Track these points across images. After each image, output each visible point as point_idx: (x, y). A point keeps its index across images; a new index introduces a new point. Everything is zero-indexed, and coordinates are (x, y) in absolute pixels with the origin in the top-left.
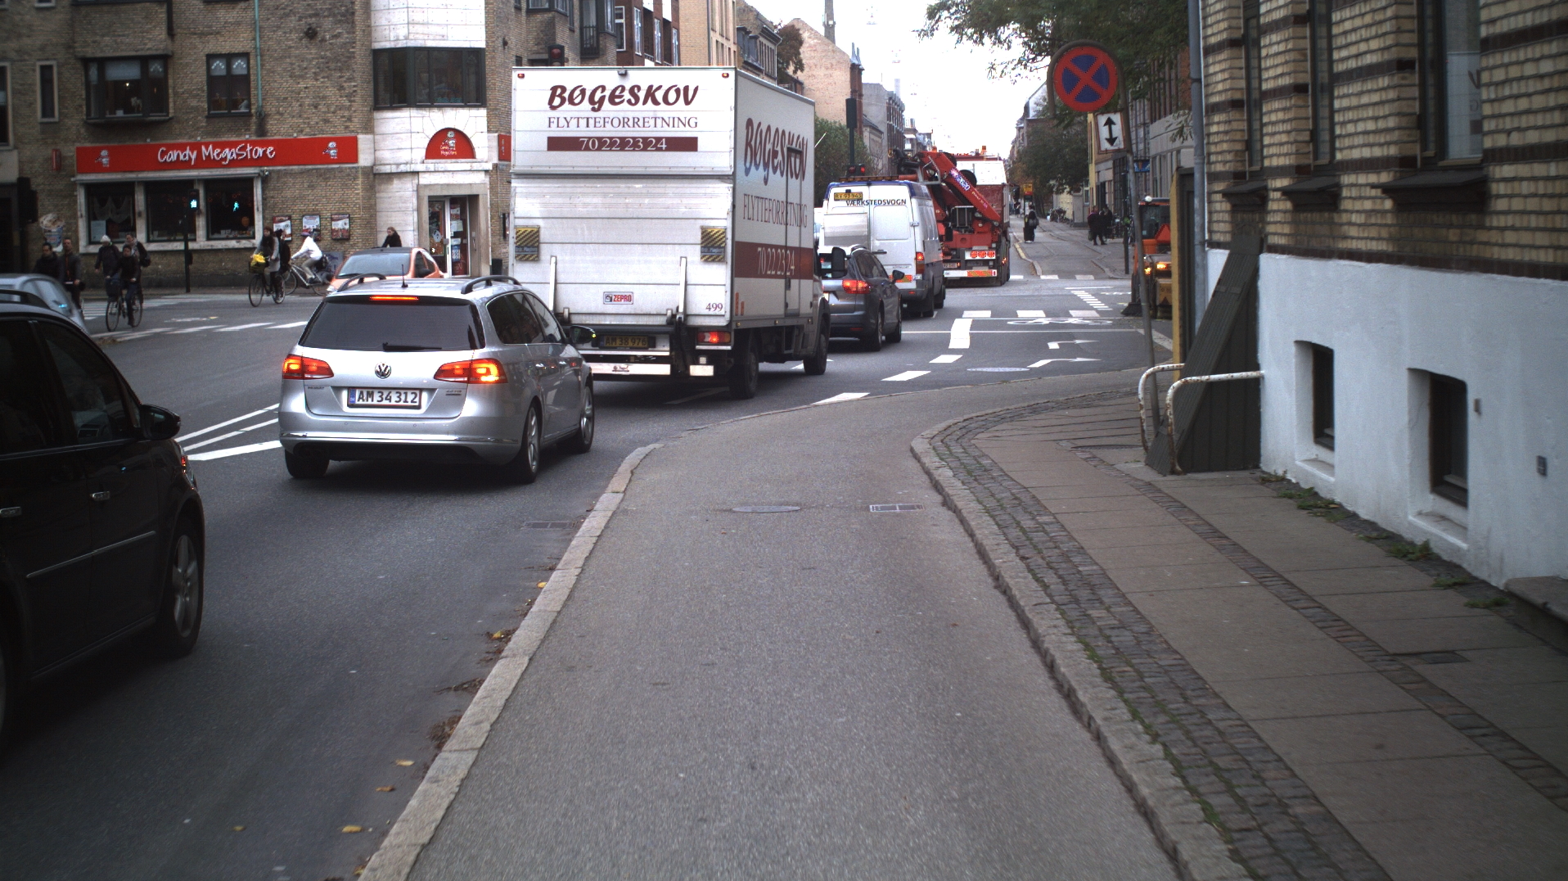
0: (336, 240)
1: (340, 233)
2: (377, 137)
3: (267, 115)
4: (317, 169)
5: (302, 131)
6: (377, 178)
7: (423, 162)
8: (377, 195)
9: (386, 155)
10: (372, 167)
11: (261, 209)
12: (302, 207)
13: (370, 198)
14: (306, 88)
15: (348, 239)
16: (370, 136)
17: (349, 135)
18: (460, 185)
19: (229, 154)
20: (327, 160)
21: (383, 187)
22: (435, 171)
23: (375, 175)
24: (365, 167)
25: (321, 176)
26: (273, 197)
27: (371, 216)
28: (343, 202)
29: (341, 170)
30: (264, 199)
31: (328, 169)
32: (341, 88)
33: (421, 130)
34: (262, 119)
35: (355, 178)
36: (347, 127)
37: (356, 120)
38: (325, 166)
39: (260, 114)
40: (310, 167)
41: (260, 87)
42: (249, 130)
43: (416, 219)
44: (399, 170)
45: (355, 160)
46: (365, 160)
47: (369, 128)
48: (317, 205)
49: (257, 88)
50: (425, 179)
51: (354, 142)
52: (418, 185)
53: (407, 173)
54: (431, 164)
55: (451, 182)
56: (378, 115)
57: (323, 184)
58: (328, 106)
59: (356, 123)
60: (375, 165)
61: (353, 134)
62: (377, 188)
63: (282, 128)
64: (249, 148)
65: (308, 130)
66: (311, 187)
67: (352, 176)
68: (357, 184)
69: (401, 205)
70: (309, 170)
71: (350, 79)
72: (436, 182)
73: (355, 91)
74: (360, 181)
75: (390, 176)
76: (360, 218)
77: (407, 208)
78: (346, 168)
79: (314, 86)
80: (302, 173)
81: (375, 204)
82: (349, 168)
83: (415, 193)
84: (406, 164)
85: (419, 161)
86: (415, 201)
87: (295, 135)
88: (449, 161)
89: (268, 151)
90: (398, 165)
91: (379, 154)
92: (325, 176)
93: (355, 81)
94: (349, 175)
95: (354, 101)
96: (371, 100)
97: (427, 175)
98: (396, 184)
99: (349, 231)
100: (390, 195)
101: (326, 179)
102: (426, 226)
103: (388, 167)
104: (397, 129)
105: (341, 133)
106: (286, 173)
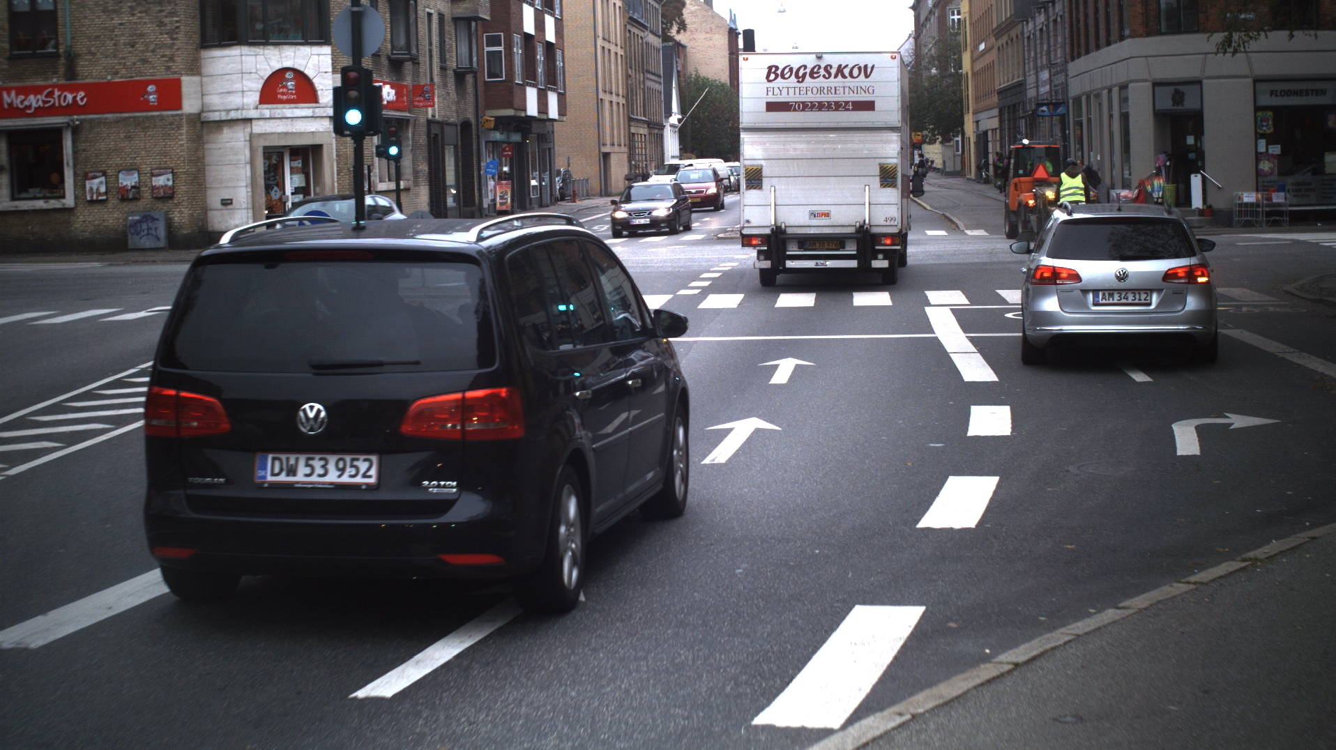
0: (157, 198)
1: (162, 191)
2: (205, 79)
3: (78, 55)
4: (135, 117)
5: (117, 73)
6: (204, 126)
7: (257, 108)
8: (206, 146)
9: (215, 100)
10: (199, 115)
11: (71, 163)
12: (118, 161)
13: (197, 150)
14: (121, 24)
15: (171, 197)
16: (196, 79)
17: (171, 76)
18: (301, 134)
19: (34, 101)
20: (147, 107)
21: (212, 137)
22: (270, 118)
23: (203, 123)
24: (190, 115)
25: (139, 125)
26: (84, 150)
27: (199, 171)
28: (165, 154)
29: (162, 118)
30: (75, 152)
31: (148, 118)
32: (161, 24)
33: (254, 71)
34: (72, 59)
35: (179, 127)
36: (168, 68)
37: (179, 59)
38: (144, 114)
39: (69, 55)
40: (126, 115)
41: (68, 24)
42: (56, 73)
43: (249, 174)
44: (229, 118)
45: (179, 107)
46: (190, 105)
47: (195, 68)
48: (135, 158)
49: (64, 26)
50: (258, 128)
51: (177, 84)
52: (251, 135)
53: (237, 121)
54: (266, 111)
55: (290, 131)
56: (206, 54)
57: (142, 134)
58: (147, 45)
59: (179, 63)
60: (202, 111)
61: (176, 76)
62: (206, 138)
63: (94, 70)
64: (57, 93)
65: (124, 72)
66: (129, 138)
67: (176, 124)
68: (181, 134)
69: (231, 157)
70: (125, 119)
71: (172, 14)
72: (274, 130)
73: (177, 27)
74: (184, 131)
75: (220, 124)
76: (185, 173)
77: (238, 160)
78: (168, 116)
79: (130, 22)
80: (117, 121)
81: (204, 157)
82: (172, 116)
83: (248, 143)
84: (237, 110)
85: (252, 107)
86: (247, 152)
87: (109, 77)
88: (287, 106)
89: (78, 98)
90: (228, 111)
91: (207, 99)
92: (143, 125)
93: (177, 16)
94: (171, 124)
95: (176, 39)
96: (197, 38)
97: (261, 123)
98: (227, 133)
99: (172, 188)
100: (220, 146)
101: (145, 129)
102: (261, 182)
103: (217, 114)
104: (229, 69)
105: (161, 75)
106: (100, 123)
